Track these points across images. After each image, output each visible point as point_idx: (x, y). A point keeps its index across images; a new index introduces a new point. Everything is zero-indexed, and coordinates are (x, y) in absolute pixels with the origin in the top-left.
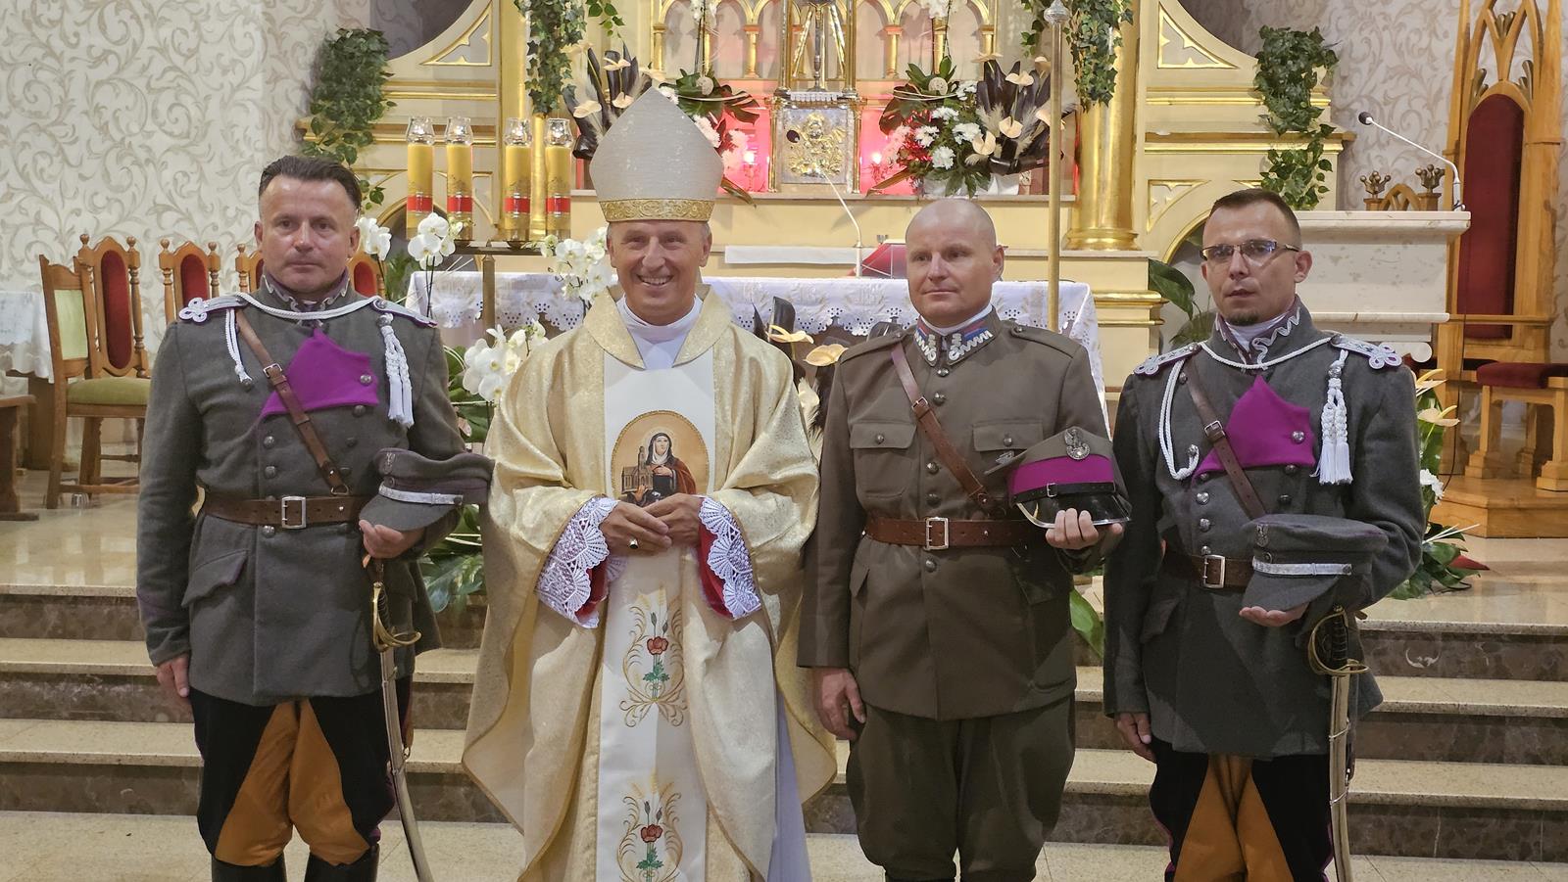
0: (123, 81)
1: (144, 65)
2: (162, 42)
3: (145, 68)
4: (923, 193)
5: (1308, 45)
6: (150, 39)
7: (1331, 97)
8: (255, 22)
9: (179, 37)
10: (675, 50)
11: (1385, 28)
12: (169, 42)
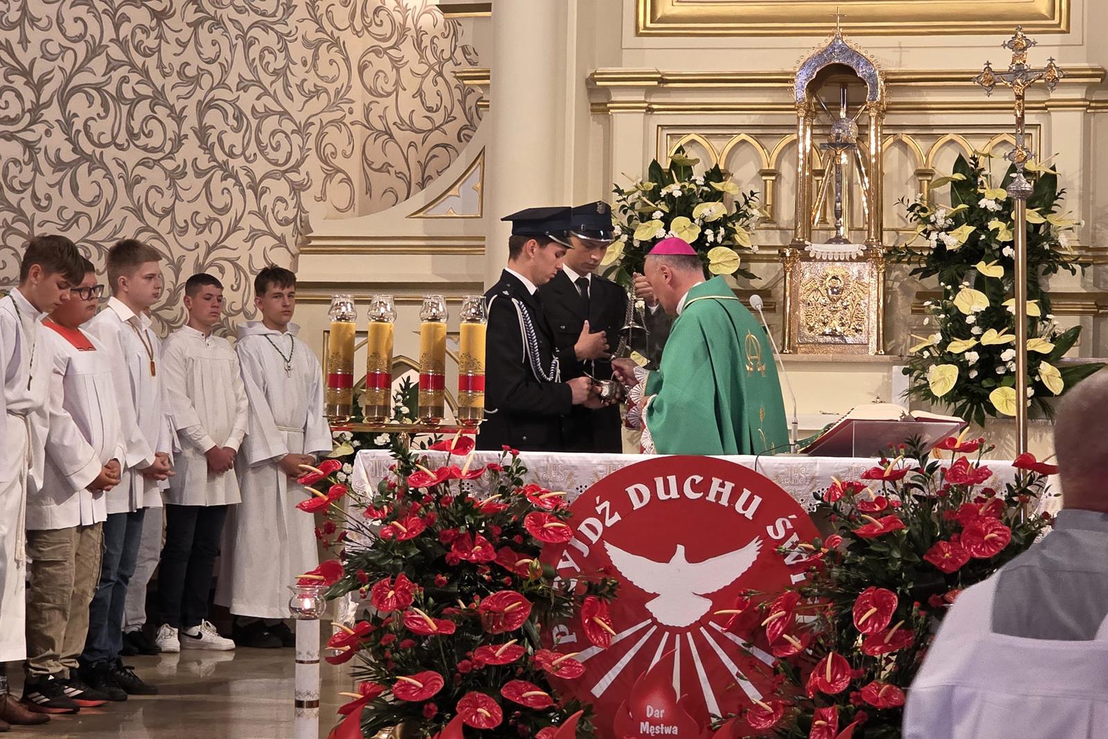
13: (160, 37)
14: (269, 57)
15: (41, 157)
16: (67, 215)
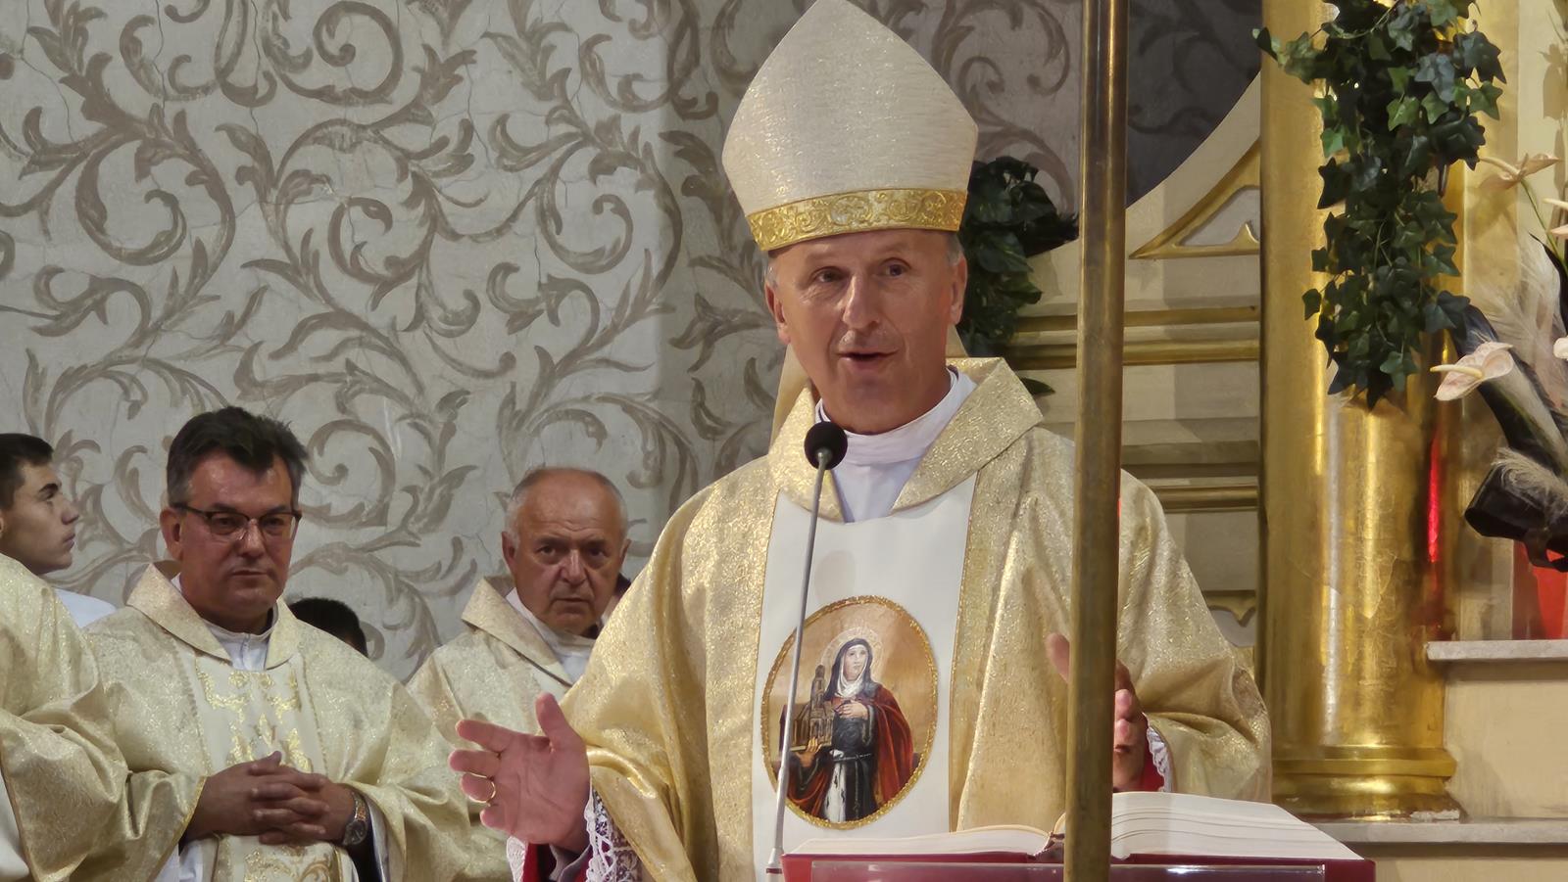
0: (157, 365)
1: (230, 316)
2: (297, 249)
8: (637, 164)
9: (359, 227)
12: (320, 242)
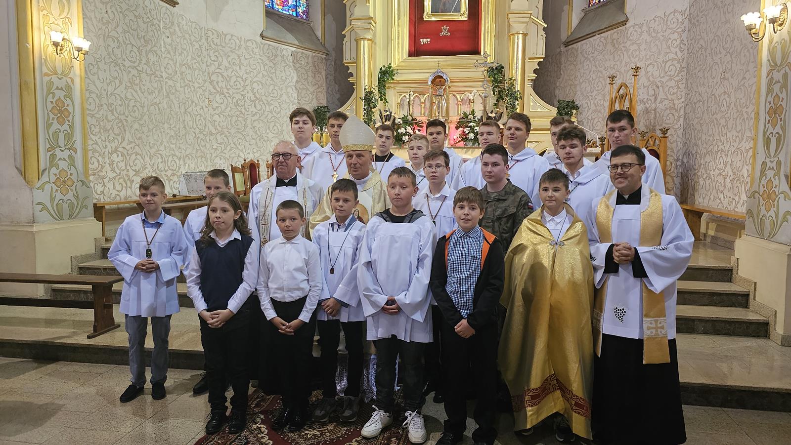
3: (267, 117)
4: (466, 146)
5: (571, 104)
6: (268, 109)
7: (577, 118)
10: (403, 110)
11: (592, 99)
13: (276, 69)
14: (303, 75)
15: (246, 98)
16: (254, 113)
